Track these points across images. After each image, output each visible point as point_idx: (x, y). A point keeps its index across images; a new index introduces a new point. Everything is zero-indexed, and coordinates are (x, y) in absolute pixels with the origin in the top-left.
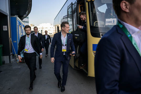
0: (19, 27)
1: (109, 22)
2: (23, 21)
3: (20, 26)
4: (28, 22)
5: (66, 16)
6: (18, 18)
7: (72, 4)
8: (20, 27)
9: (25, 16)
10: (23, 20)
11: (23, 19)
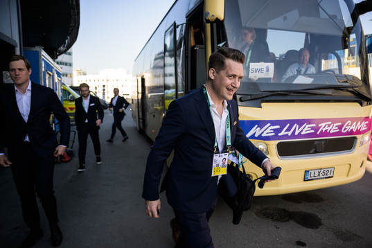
0: (47, 76)
1: (257, 71)
2: (57, 60)
3: (48, 73)
4: (70, 65)
5: (162, 53)
6: (43, 53)
7: (175, 26)
8: (50, 75)
9: (61, 48)
10: (57, 58)
11: (59, 57)
